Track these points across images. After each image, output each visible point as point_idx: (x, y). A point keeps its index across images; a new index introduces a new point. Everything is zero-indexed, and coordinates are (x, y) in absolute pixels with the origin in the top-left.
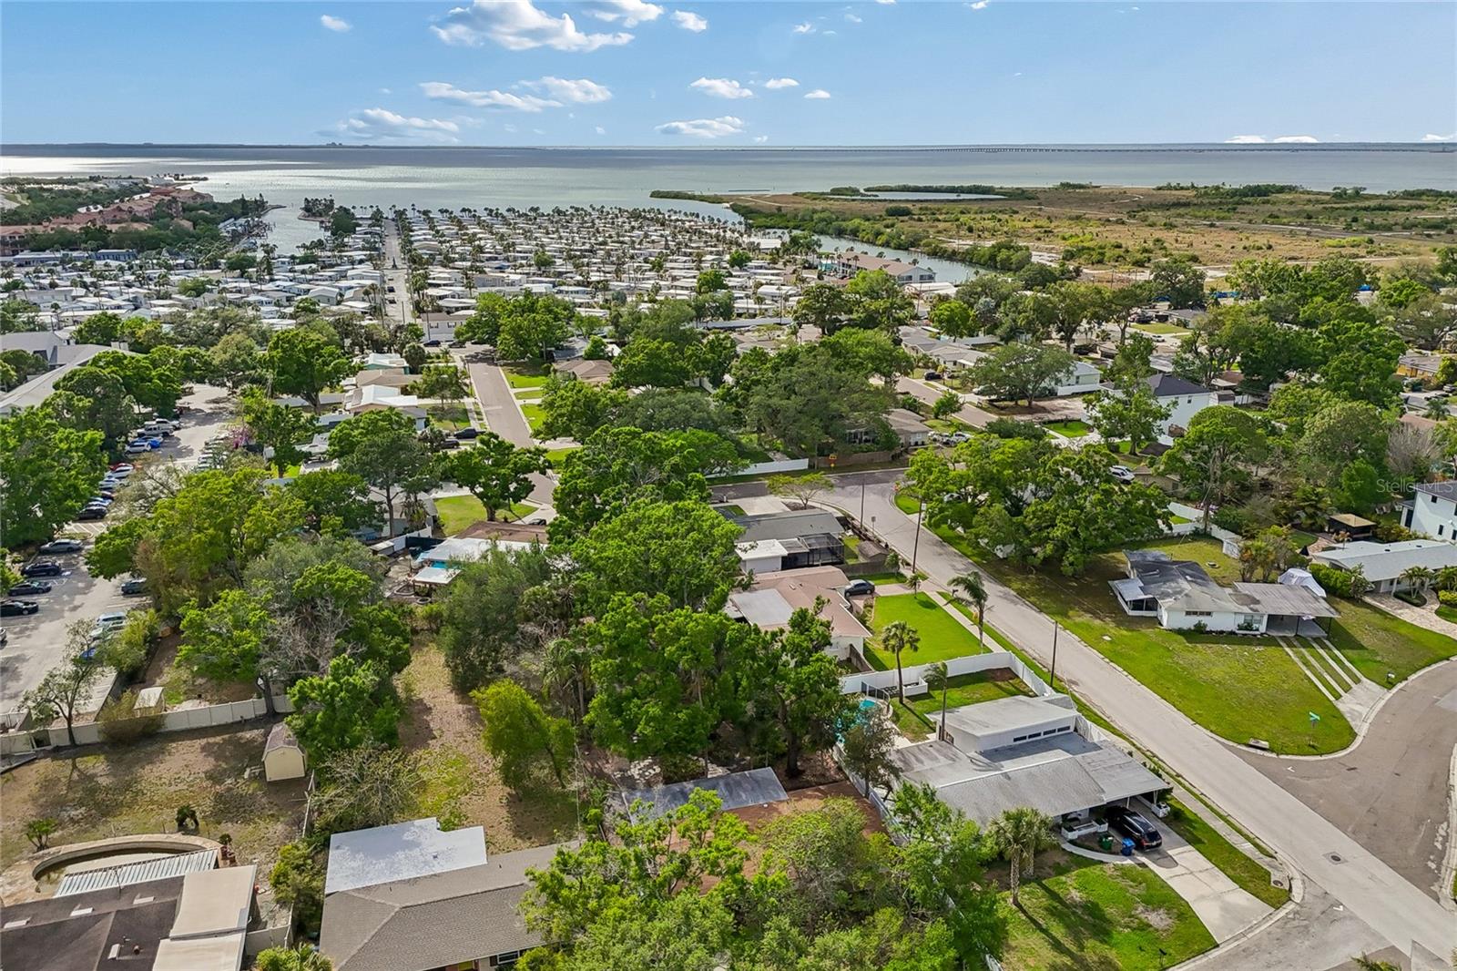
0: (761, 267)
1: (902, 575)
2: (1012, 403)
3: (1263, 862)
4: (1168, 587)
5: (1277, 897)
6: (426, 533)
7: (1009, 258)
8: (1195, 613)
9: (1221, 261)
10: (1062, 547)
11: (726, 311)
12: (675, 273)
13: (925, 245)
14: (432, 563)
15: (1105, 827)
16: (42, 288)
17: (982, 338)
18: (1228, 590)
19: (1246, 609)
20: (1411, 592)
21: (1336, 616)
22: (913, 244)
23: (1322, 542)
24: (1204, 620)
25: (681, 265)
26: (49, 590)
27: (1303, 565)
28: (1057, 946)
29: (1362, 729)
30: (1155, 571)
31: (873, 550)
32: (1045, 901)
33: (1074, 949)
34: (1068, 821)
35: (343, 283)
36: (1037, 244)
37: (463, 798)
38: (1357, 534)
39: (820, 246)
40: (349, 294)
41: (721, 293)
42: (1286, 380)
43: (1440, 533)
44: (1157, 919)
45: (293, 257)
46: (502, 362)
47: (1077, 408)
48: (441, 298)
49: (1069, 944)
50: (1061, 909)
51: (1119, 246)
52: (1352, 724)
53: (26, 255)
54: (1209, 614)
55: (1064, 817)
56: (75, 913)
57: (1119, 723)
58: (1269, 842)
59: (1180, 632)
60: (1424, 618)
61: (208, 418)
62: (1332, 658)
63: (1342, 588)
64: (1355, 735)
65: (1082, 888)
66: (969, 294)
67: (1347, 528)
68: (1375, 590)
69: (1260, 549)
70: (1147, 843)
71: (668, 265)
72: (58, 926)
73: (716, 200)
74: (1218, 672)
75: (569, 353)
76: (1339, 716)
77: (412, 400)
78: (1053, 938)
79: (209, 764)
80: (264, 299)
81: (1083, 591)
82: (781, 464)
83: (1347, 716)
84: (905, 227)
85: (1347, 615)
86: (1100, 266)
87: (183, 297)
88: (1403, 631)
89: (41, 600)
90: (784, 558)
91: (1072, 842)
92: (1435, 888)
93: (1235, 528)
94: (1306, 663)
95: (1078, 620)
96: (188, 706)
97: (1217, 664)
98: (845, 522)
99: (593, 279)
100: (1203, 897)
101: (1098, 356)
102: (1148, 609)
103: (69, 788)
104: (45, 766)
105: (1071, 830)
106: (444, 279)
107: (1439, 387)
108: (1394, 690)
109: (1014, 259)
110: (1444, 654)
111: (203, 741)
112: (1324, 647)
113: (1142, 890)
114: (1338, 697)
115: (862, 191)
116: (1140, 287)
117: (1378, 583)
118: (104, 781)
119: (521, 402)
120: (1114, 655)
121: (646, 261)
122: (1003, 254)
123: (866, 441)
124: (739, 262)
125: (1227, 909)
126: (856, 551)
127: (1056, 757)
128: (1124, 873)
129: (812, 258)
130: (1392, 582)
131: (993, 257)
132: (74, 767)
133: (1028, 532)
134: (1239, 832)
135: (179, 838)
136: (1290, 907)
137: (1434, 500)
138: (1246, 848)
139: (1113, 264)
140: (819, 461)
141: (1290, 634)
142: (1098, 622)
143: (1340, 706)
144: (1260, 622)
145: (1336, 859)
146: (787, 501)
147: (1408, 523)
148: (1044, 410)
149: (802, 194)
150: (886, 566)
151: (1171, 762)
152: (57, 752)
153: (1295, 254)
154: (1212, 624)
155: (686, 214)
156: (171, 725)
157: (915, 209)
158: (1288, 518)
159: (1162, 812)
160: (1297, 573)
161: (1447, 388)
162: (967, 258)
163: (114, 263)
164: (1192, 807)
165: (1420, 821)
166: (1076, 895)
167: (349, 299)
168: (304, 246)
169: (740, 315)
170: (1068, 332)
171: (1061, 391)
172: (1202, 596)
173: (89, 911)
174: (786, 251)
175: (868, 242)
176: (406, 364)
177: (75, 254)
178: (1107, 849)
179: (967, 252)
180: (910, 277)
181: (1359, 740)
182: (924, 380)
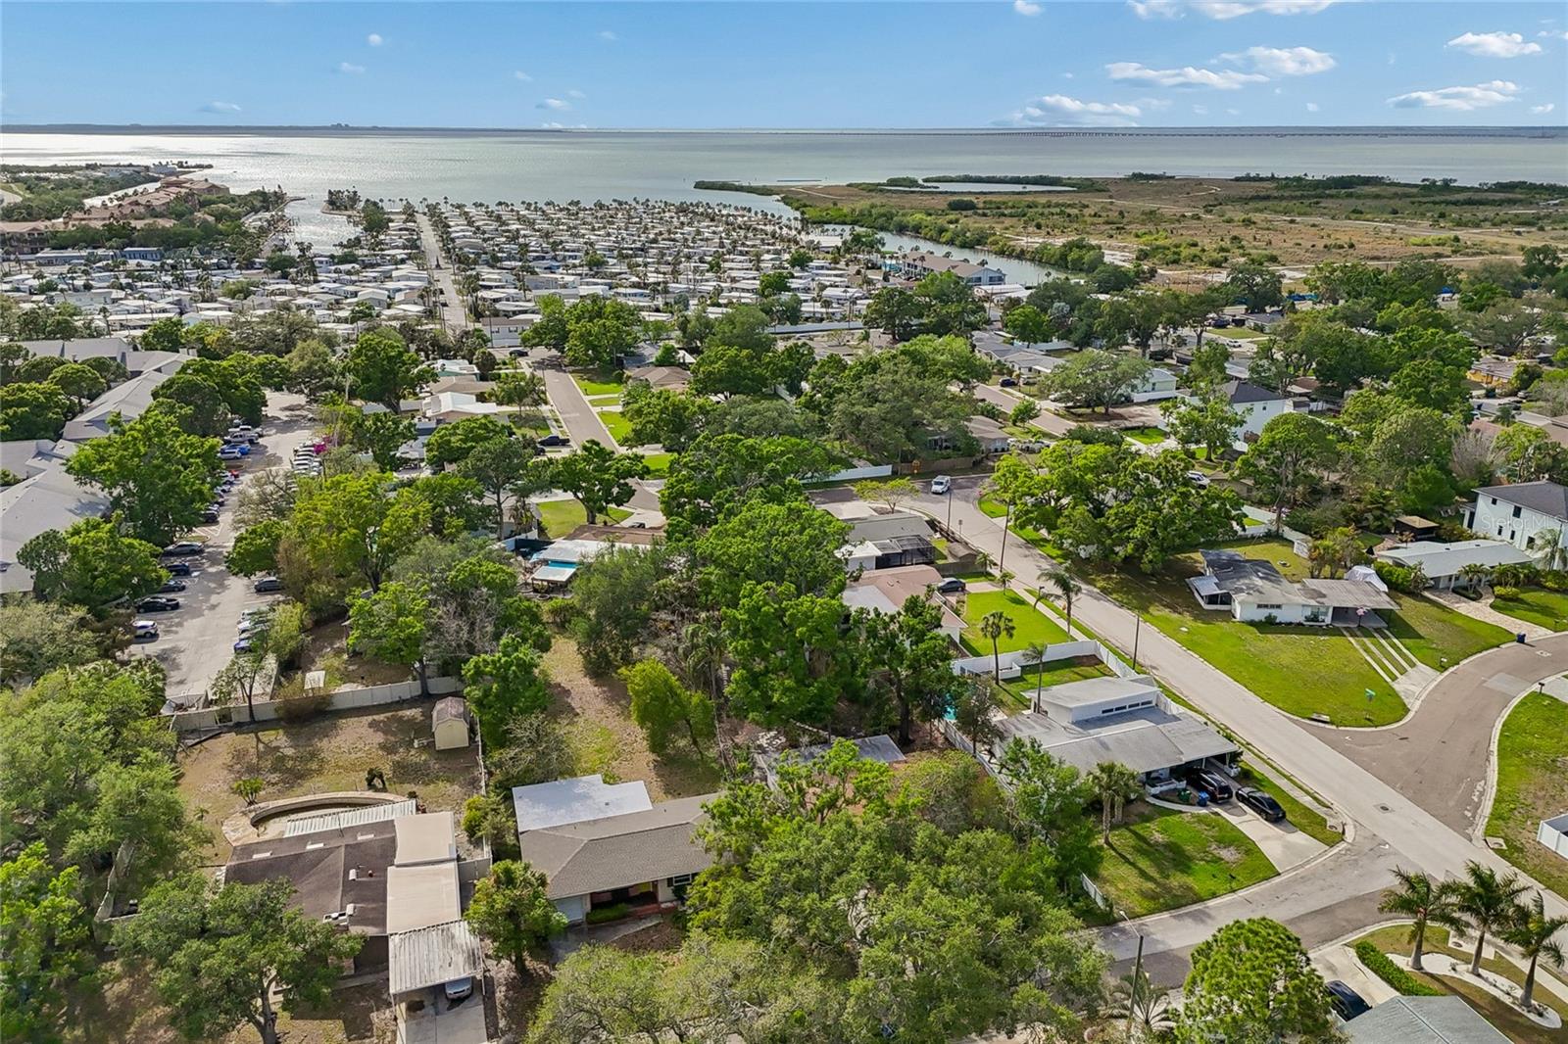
0: (822, 268)
1: (990, 574)
2: (1089, 411)
3: (1320, 811)
4: (1241, 583)
5: (1333, 838)
6: (533, 535)
7: (1081, 258)
8: (1266, 606)
9: (1300, 262)
10: (1142, 546)
11: (793, 315)
12: (734, 274)
13: (992, 244)
14: (545, 562)
15: (1183, 784)
16: (76, 290)
17: (1056, 343)
18: (1298, 586)
19: (1313, 602)
20: (1468, 586)
21: (1395, 608)
22: (979, 242)
23: (1388, 543)
24: (1274, 612)
25: (739, 266)
26: (184, 588)
27: (1368, 563)
28: (1143, 874)
29: (1415, 706)
30: (1230, 569)
31: (962, 551)
32: (1132, 842)
33: (1157, 876)
34: (1151, 779)
35: (390, 285)
36: (1109, 242)
37: (614, 763)
38: (1421, 535)
39: (883, 245)
40: (399, 297)
41: (786, 296)
42: (1360, 386)
43: (1500, 533)
44: (1228, 854)
45: (332, 257)
46: (571, 368)
47: (1154, 415)
48: (496, 300)
49: (1153, 872)
50: (1146, 848)
51: (1195, 245)
52: (1406, 701)
53: (47, 253)
54: (1279, 607)
55: (1148, 774)
56: (310, 847)
57: (1195, 702)
58: (1326, 796)
59: (1252, 623)
60: (1480, 611)
61: (288, 426)
62: (1393, 647)
63: (1404, 584)
64: (1408, 711)
65: (1163, 831)
66: (1043, 296)
67: (1412, 529)
68: (1435, 585)
69: (1326, 548)
70: (1221, 796)
71: (727, 265)
72: (298, 856)
73: (766, 192)
74: (1286, 658)
75: (639, 360)
76: (1394, 694)
77: (490, 408)
78: (1140, 870)
79: (379, 738)
80: (311, 301)
81: (1163, 587)
82: (864, 470)
83: (1402, 695)
84: (971, 223)
85: (1408, 609)
86: (1174, 266)
87: (228, 300)
88: (1459, 622)
89: (180, 598)
90: (877, 558)
91: (1155, 796)
92: (1469, 831)
93: (1304, 529)
94: (1367, 650)
95: (1156, 613)
96: (346, 688)
97: (1286, 650)
98: (933, 524)
99: (651, 280)
100: (1267, 838)
101: (1174, 362)
102: (1222, 603)
103: (259, 757)
104: (230, 739)
105: (1153, 786)
106: (495, 280)
107: (1514, 394)
108: (1446, 673)
109: (1086, 259)
110: (1496, 642)
111: (370, 718)
112: (1386, 637)
113: (1215, 832)
114: (1394, 678)
115: (920, 182)
116: (1217, 290)
117: (1437, 580)
118: (290, 752)
119: (598, 409)
120: (1191, 644)
121: (702, 261)
122: (1073, 255)
123: (947, 448)
124: (801, 262)
125: (1287, 846)
126: (945, 552)
127: (1140, 725)
128: (1200, 819)
129: (875, 257)
130: (1450, 577)
131: (1064, 257)
132: (259, 740)
133: (1110, 533)
134: (1301, 788)
135: (370, 794)
136: (1342, 846)
137: (1494, 502)
138: (1306, 800)
139: (1188, 263)
140: (903, 467)
141: (1353, 626)
142: (1176, 615)
143: (1396, 686)
144: (1326, 614)
145: (1385, 809)
146: (875, 506)
147: (1470, 525)
148: (1121, 417)
149: (857, 186)
150: (973, 566)
151: (1242, 733)
152: (239, 728)
153: (1376, 254)
154: (1282, 616)
155: (736, 209)
156: (340, 705)
157: (979, 202)
158: (1357, 520)
159: (1233, 772)
160: (1360, 570)
161: (1521, 394)
162: (1038, 258)
163: (146, 263)
164: (1259, 768)
165: (1461, 780)
166: (1158, 837)
167: (400, 303)
168: (341, 245)
169: (807, 319)
170: (1144, 337)
171: (1137, 397)
172: (1272, 592)
173: (321, 845)
174: (848, 250)
175: (931, 239)
176: (476, 371)
177: (100, 252)
178: (1186, 801)
179: (1037, 251)
180: (979, 279)
181: (1411, 715)
182: (999, 387)
